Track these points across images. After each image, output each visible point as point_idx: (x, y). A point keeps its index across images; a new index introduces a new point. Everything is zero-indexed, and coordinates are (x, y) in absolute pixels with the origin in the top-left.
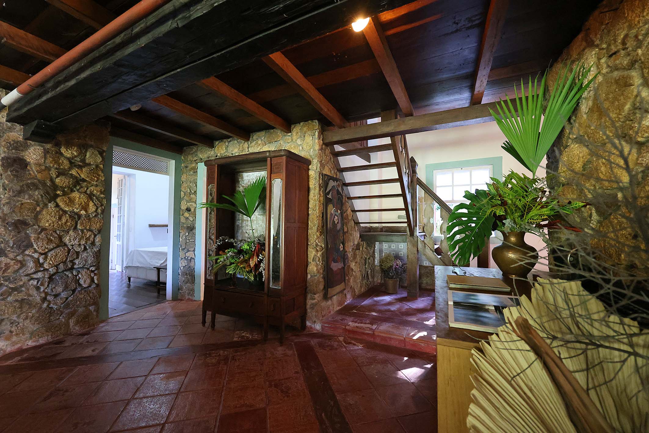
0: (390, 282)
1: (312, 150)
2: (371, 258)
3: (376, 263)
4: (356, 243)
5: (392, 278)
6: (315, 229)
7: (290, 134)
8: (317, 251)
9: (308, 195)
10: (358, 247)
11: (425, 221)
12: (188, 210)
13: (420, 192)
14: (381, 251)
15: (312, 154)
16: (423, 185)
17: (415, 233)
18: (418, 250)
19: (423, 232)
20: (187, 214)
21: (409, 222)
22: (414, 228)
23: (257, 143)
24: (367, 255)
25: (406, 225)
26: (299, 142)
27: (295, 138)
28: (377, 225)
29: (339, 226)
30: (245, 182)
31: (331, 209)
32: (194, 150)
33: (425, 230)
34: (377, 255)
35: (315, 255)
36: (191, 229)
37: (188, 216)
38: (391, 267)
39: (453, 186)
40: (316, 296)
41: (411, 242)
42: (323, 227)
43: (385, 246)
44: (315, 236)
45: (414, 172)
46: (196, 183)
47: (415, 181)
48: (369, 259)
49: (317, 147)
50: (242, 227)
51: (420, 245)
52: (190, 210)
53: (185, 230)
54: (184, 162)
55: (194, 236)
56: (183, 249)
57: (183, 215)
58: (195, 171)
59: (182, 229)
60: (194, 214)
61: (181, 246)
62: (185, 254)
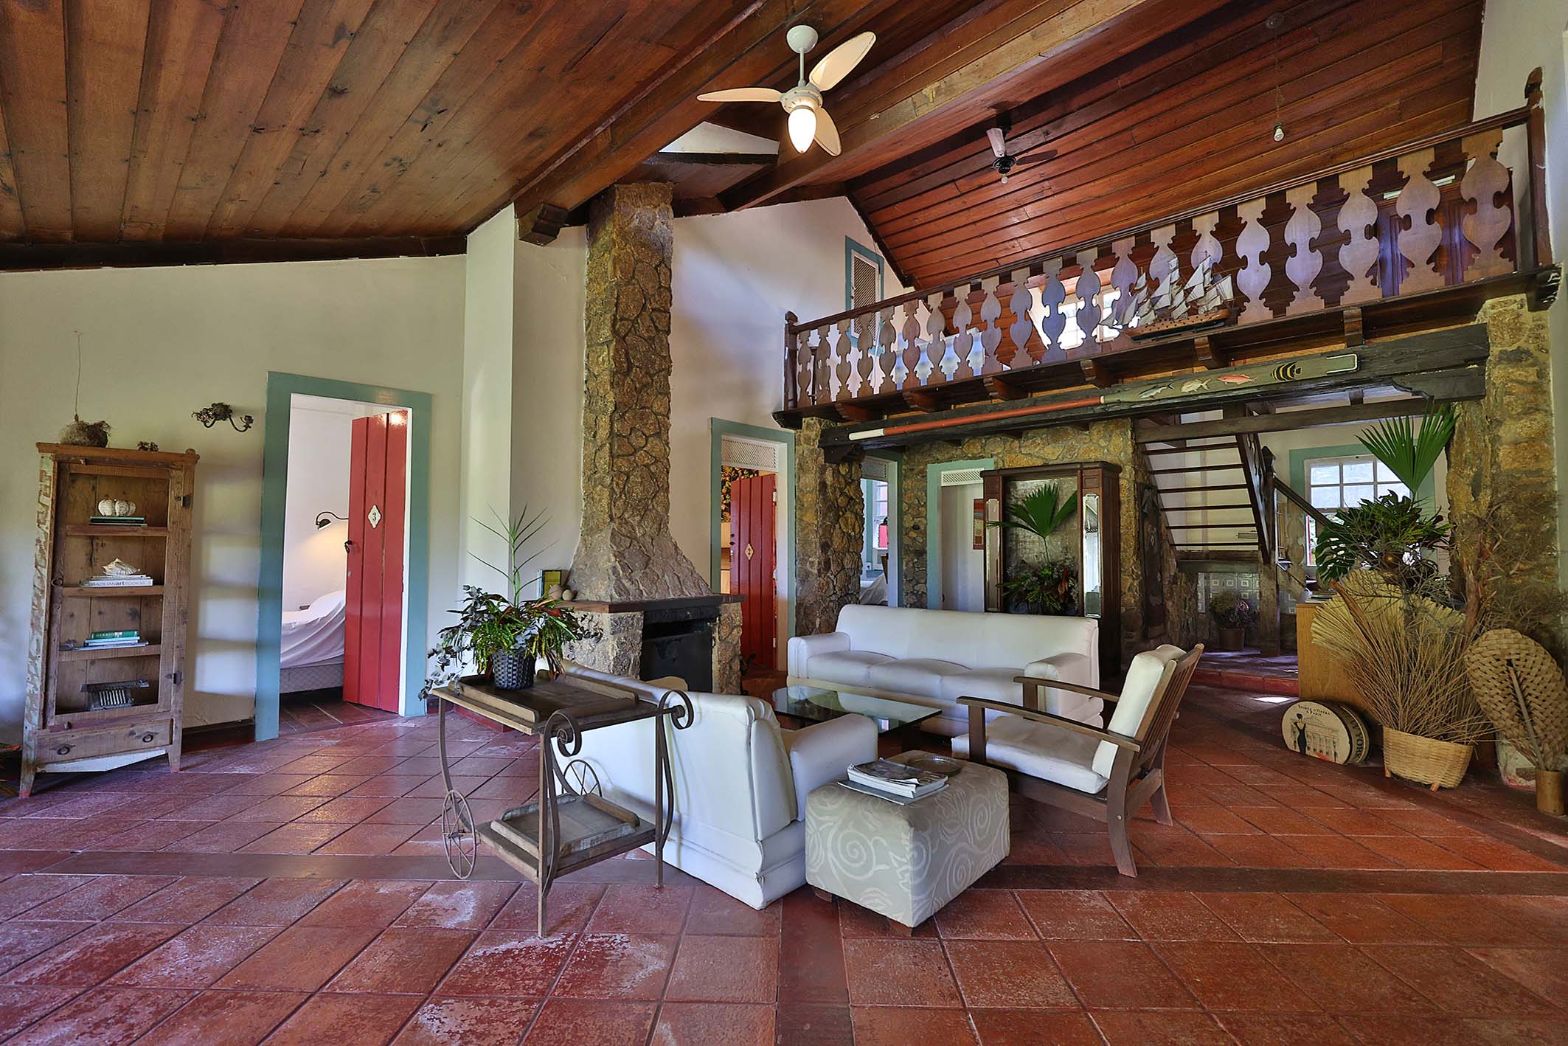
0: (1230, 634)
1: (1122, 454)
2: (1193, 599)
3: (1200, 608)
4: (1172, 574)
5: (1233, 626)
6: (1131, 551)
7: (1087, 432)
8: (1134, 579)
9: (1119, 510)
10: (1174, 580)
11: (1290, 541)
12: (916, 528)
13: (1278, 498)
14: (1207, 590)
15: (1123, 459)
16: (1284, 489)
17: (1272, 560)
18: (1277, 586)
19: (1287, 559)
20: (913, 534)
21: (1261, 542)
22: (1270, 553)
23: (1034, 442)
24: (1187, 594)
25: (1256, 548)
26: (1103, 443)
27: (1095, 437)
28: (1200, 548)
29: (1156, 549)
30: (1020, 493)
31: (1148, 527)
32: (926, 448)
33: (1289, 554)
34: (1201, 596)
35: (1132, 584)
36: (921, 553)
37: (915, 535)
38: (1233, 609)
39: (1341, 485)
40: (1134, 634)
41: (1265, 572)
42: (1139, 549)
43: (1215, 583)
44: (1132, 561)
45: (1270, 470)
46: (926, 491)
47: (1271, 481)
48: (1190, 599)
49: (1130, 450)
50: (1017, 549)
51: (1281, 578)
52: (918, 528)
53: (912, 555)
54: (907, 463)
55: (925, 564)
56: (910, 581)
57: (906, 534)
58: (923, 474)
59: (906, 554)
60: (924, 534)
61: (906, 577)
62: (913, 587)
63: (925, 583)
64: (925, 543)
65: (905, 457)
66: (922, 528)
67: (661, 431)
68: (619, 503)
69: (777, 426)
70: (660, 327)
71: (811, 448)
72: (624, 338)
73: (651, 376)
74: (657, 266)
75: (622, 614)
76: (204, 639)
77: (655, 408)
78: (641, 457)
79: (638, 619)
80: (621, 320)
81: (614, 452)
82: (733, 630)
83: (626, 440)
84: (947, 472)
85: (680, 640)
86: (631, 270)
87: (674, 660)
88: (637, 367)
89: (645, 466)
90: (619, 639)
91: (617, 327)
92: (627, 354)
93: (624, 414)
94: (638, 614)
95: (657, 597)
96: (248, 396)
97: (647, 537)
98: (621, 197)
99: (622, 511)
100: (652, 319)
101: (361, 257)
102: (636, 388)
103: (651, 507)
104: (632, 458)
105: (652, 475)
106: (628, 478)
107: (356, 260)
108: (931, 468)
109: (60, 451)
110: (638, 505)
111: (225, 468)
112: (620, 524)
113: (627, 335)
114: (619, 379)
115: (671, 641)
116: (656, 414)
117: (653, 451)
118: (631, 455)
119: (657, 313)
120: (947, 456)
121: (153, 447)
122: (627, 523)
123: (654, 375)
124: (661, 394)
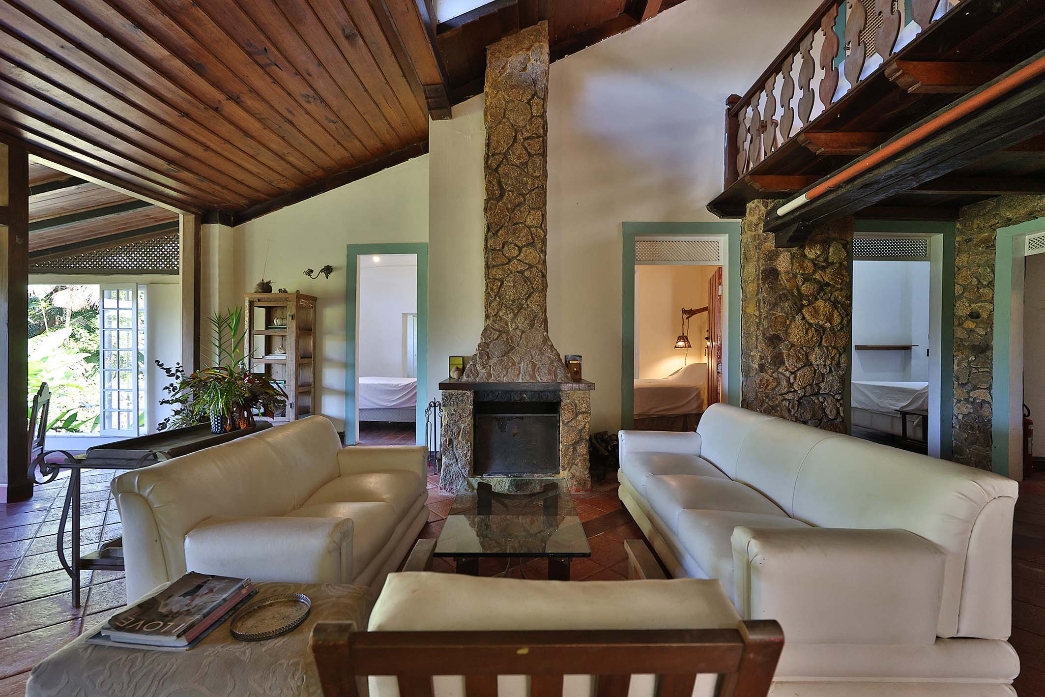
12: (974, 316)
20: (970, 324)
32: (990, 207)
36: (982, 349)
37: (972, 326)
46: (993, 266)
52: (979, 316)
53: (966, 352)
54: (962, 233)
55: (989, 362)
56: (963, 385)
57: (960, 325)
58: (990, 245)
59: (958, 350)
60: (989, 323)
61: (958, 379)
62: (968, 393)
63: (990, 388)
64: (989, 335)
65: (958, 226)
66: (985, 315)
67: (538, 241)
68: (494, 304)
69: (714, 218)
70: (532, 152)
71: (754, 233)
72: (496, 170)
73: (524, 196)
74: (530, 100)
75: (453, 392)
76: (324, 388)
77: (528, 222)
78: (515, 266)
79: (468, 397)
80: (493, 155)
81: (489, 263)
82: (577, 415)
83: (500, 253)
84: (1032, 236)
85: (522, 418)
86: (502, 111)
87: (515, 435)
88: (509, 191)
89: (518, 272)
90: (450, 410)
91: (490, 162)
92: (499, 182)
93: (497, 232)
94: (468, 393)
95: (505, 380)
96: (338, 260)
97: (518, 331)
98: (493, 54)
99: (496, 311)
100: (525, 148)
101: (388, 167)
102: (507, 208)
103: (525, 306)
104: (507, 267)
105: (526, 280)
106: (502, 283)
107: (386, 169)
108: (1003, 235)
109: (250, 296)
110: (512, 305)
111: (329, 299)
112: (493, 321)
113: (498, 166)
114: (492, 204)
115: (512, 418)
116: (529, 227)
117: (526, 259)
118: (505, 264)
119: (529, 141)
120: (1023, 212)
121: (285, 291)
122: (501, 319)
123: (527, 194)
124: (533, 209)
